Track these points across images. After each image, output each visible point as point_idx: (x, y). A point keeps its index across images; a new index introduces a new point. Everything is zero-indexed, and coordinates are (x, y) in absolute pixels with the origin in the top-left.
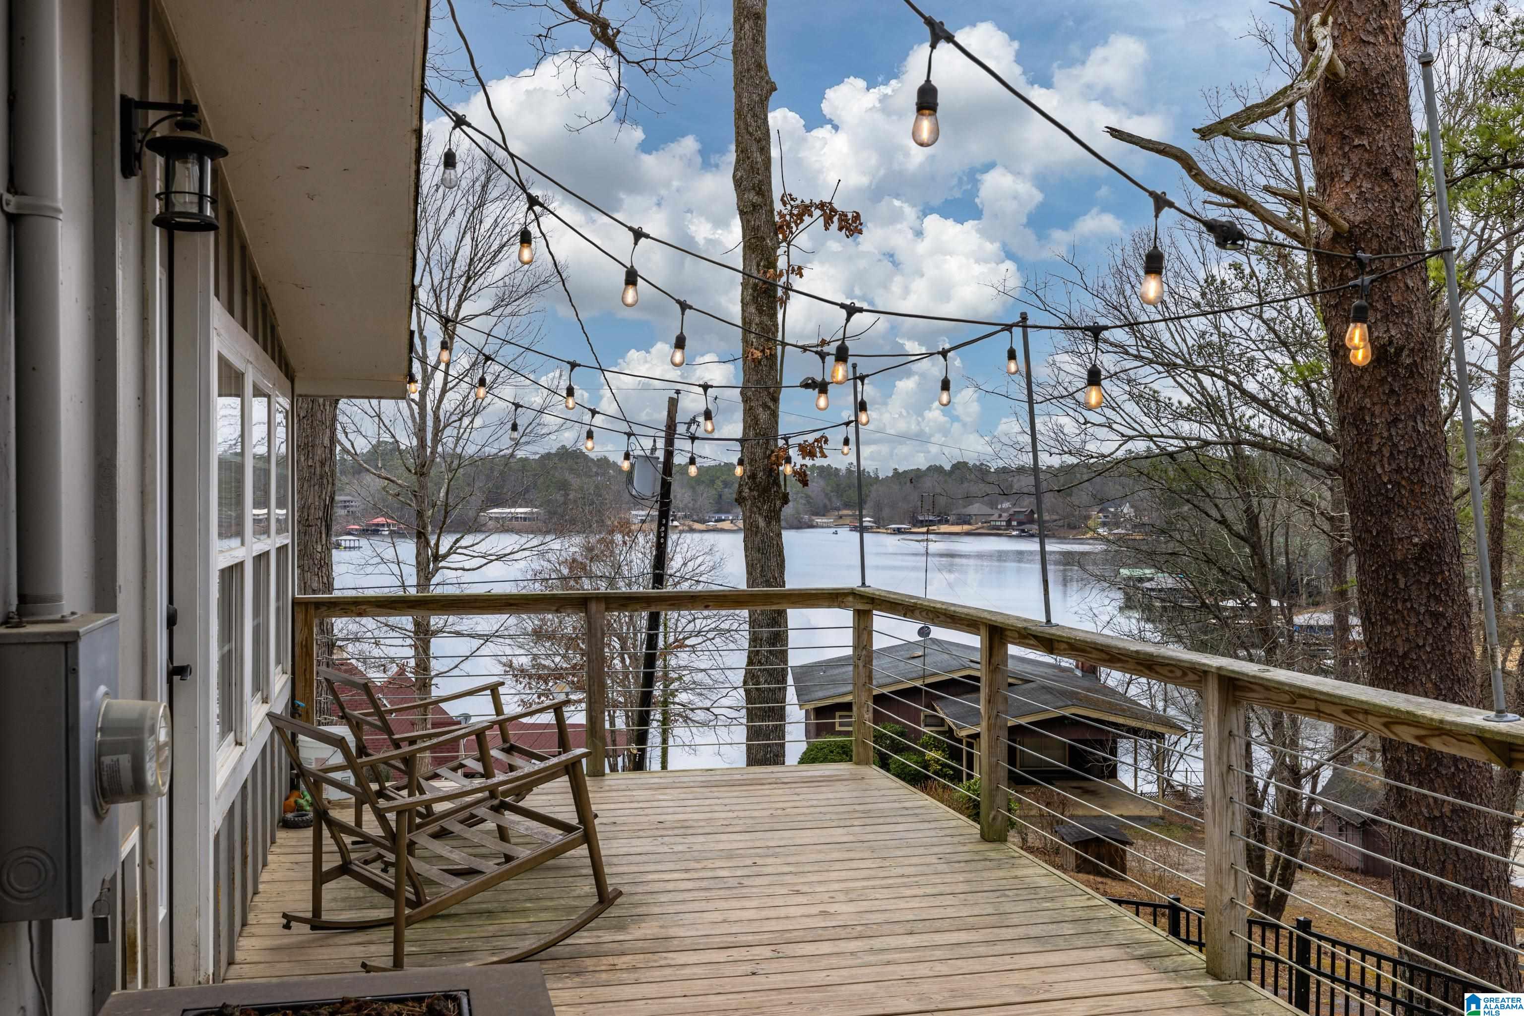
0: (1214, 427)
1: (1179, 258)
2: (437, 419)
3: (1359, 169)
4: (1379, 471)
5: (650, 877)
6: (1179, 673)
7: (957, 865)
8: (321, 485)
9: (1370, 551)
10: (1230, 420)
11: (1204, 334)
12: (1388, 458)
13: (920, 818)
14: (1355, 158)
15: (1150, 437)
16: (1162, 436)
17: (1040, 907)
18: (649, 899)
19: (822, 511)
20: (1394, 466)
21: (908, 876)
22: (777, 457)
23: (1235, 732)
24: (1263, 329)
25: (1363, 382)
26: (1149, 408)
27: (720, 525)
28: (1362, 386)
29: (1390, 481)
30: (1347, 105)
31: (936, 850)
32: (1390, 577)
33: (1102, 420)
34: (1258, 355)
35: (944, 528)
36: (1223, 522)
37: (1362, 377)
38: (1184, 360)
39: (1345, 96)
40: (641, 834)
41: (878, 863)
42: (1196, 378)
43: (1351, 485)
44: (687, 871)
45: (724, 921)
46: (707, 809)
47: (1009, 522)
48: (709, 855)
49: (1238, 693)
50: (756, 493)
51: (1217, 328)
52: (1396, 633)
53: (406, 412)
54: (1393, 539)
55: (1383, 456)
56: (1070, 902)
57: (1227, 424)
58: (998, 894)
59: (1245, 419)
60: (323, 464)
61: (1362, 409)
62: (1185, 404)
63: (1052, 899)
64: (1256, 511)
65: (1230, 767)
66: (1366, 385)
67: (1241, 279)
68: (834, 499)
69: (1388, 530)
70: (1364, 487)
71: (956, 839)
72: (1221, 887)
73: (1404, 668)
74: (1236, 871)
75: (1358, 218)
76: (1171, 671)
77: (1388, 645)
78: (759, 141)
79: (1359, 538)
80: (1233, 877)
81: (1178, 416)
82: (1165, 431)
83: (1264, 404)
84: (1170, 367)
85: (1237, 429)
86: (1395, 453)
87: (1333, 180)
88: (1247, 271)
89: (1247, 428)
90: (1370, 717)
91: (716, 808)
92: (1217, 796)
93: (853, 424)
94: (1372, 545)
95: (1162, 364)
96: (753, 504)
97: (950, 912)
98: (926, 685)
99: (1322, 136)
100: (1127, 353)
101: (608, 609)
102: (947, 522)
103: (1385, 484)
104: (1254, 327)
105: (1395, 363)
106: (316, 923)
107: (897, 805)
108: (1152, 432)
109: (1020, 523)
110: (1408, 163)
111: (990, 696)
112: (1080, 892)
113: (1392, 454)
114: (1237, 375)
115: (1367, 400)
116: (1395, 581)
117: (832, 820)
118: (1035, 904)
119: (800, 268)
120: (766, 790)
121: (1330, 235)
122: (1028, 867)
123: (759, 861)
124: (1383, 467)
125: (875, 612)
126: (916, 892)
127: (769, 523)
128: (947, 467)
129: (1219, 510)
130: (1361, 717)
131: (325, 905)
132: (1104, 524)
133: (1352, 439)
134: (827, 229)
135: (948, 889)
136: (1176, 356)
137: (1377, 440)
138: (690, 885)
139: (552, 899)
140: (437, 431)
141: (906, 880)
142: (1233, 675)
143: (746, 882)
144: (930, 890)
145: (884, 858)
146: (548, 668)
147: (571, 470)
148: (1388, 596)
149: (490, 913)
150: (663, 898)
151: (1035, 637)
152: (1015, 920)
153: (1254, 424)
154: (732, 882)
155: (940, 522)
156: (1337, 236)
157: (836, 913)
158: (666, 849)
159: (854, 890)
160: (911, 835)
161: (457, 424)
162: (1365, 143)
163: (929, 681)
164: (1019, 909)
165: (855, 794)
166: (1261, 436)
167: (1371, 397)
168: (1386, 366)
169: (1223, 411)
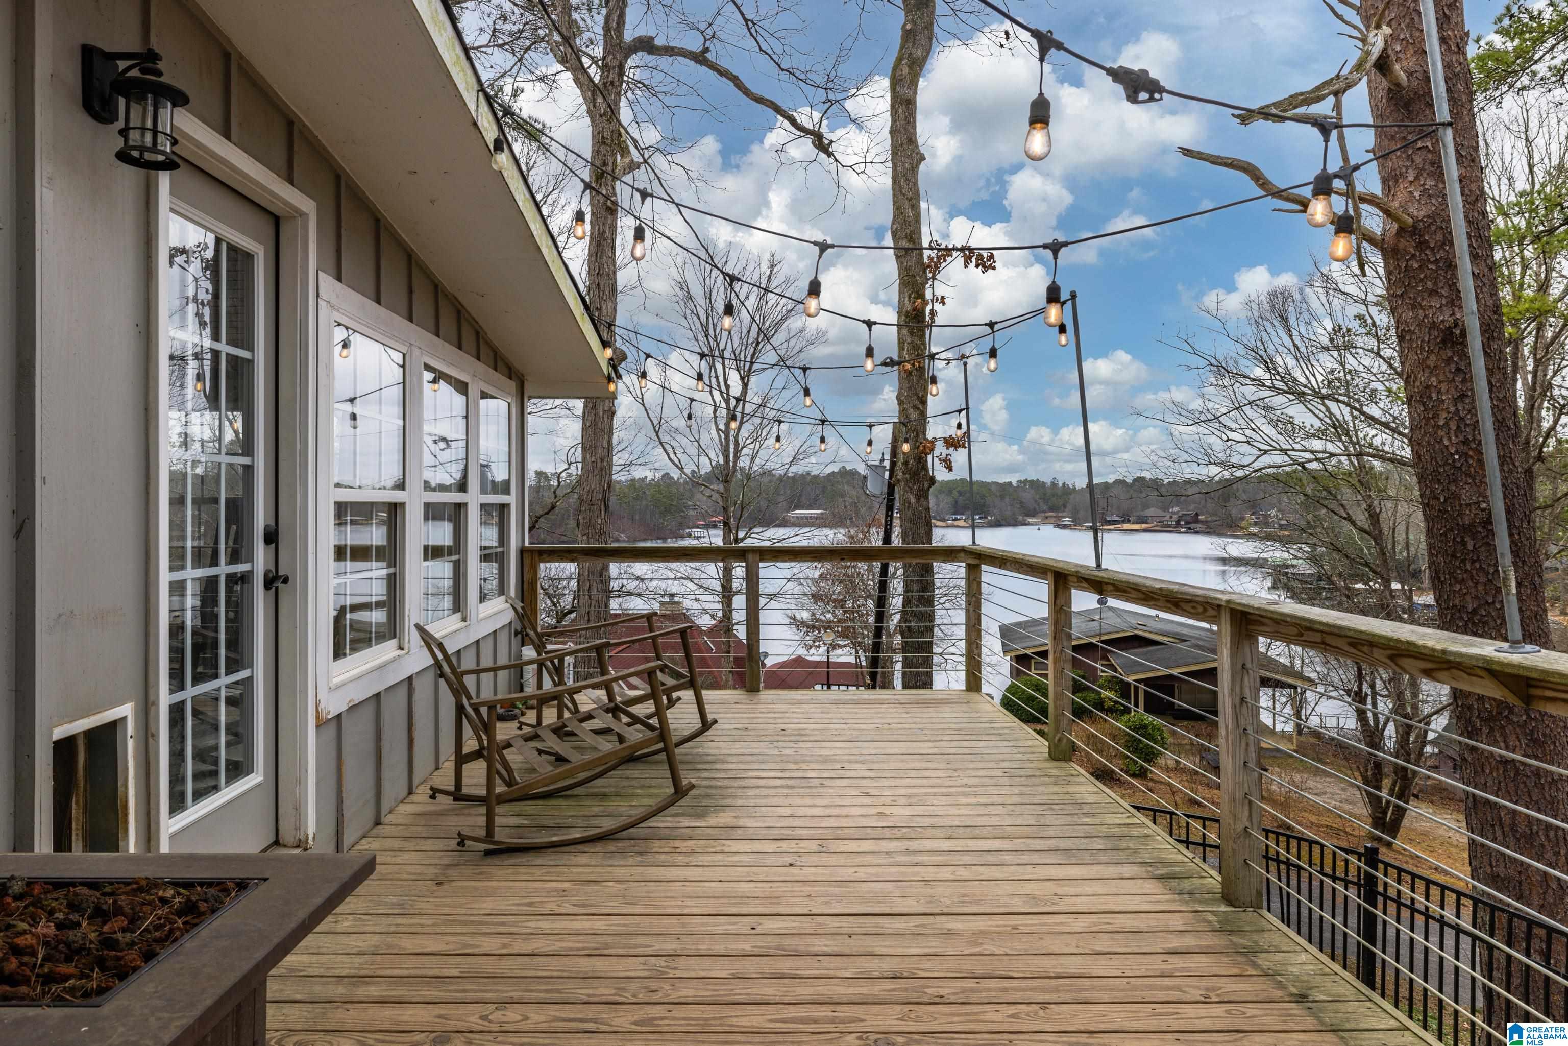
0: (1340, 444)
1: (1308, 311)
2: (737, 443)
3: (1423, 169)
4: (1446, 443)
5: (751, 774)
6: (1200, 609)
7: (1018, 779)
8: (601, 476)
9: (1438, 516)
10: (1354, 439)
11: (1332, 372)
12: (1455, 431)
13: (1002, 737)
14: (1418, 159)
15: (1284, 451)
16: (1293, 450)
17: (1079, 822)
18: (739, 792)
19: (1033, 514)
20: (1461, 438)
21: (970, 786)
22: (924, 447)
23: (1249, 665)
24: (1384, 367)
25: (1428, 363)
26: (1286, 430)
27: (956, 523)
28: (1428, 367)
29: (1457, 452)
30: (1410, 112)
31: (1005, 765)
32: (1459, 540)
33: (1243, 439)
34: (1379, 386)
35: (1126, 526)
36: (1349, 519)
37: (1428, 357)
38: (1314, 390)
39: (1407, 105)
40: (763, 738)
41: (950, 773)
42: (1324, 404)
43: (1419, 457)
44: (783, 770)
45: (792, 816)
46: (826, 721)
47: (1178, 522)
48: (808, 758)
49: (1250, 627)
50: (907, 476)
51: (1342, 364)
52: (1465, 591)
53: (716, 438)
54: (1461, 505)
55: (1450, 429)
56: (1110, 819)
57: (1351, 442)
58: (1045, 807)
59: (1368, 439)
60: (602, 460)
61: (1428, 387)
62: (1316, 427)
63: (1093, 815)
64: (1378, 510)
65: (1243, 699)
66: (1432, 365)
67: (1365, 327)
68: (1041, 504)
69: (1456, 497)
70: (1432, 458)
71: (1026, 757)
72: (1234, 816)
73: (1474, 623)
74: (1250, 802)
75: (1422, 213)
76: (1194, 608)
77: (1457, 602)
78: (910, 200)
79: (1428, 504)
80: (1246, 807)
81: (1309, 436)
82: (1297, 447)
83: (1386, 425)
84: (1301, 396)
85: (1360, 446)
86: (1462, 426)
87: (1397, 181)
88: (1369, 321)
89: (1371, 445)
90: (1375, 650)
91: (835, 721)
92: (1230, 727)
93: (964, 412)
94: (1440, 510)
95: (1293, 394)
96: (906, 485)
97: (994, 821)
98: (1102, 642)
99: (1386, 142)
100: (1264, 385)
101: (762, 560)
102: (1129, 521)
103: (1452, 455)
104: (1376, 364)
105: (1461, 343)
106: (458, 795)
107: (987, 725)
108: (1284, 447)
109: (1187, 523)
110: (1473, 161)
111: (1055, 633)
112: (1123, 810)
113: (1458, 427)
114: (1358, 401)
115: (1433, 379)
116: (1464, 543)
117: (926, 735)
118: (1076, 819)
119: (943, 298)
120: (883, 708)
121: (1394, 231)
122: (1082, 784)
123: (847, 766)
124: (1450, 439)
125: (984, 567)
126: (973, 800)
127: (918, 500)
128: (1129, 481)
129: (1345, 509)
130: (1365, 649)
131: (465, 781)
132: (1256, 524)
133: (1419, 415)
134: (966, 267)
135: (1000, 800)
136: (1305, 386)
137: (1444, 415)
138: (778, 783)
139: (660, 787)
140: (737, 451)
141: (967, 789)
142: (1246, 609)
143: (826, 783)
144: (983, 800)
145: (955, 770)
146: (821, 621)
147: (848, 483)
148: (1456, 558)
149: (604, 796)
150: (751, 792)
151: (1087, 580)
152: (1051, 832)
153: (1377, 442)
154: (816, 782)
155: (1123, 522)
156: (1401, 231)
157: (891, 815)
158: (776, 752)
159: (916, 795)
160: (988, 751)
161: (752, 446)
162: (1429, 144)
163: (1103, 638)
164: (1057, 822)
165: (954, 715)
166: (1383, 451)
167: (1437, 376)
168: (1452, 347)
169: (1348, 430)
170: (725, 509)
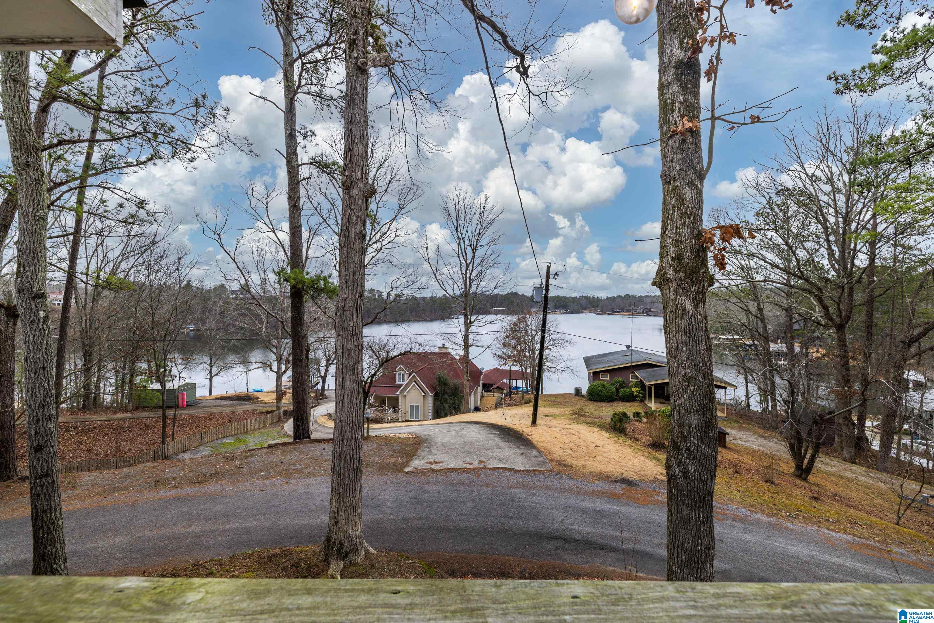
19: (586, 309)
27: (556, 312)
47: (643, 312)
50: (682, 275)
68: (589, 305)
96: (679, 286)
102: (623, 311)
109: (646, 312)
147: (514, 298)
163: (633, 364)
170: (465, 309)
